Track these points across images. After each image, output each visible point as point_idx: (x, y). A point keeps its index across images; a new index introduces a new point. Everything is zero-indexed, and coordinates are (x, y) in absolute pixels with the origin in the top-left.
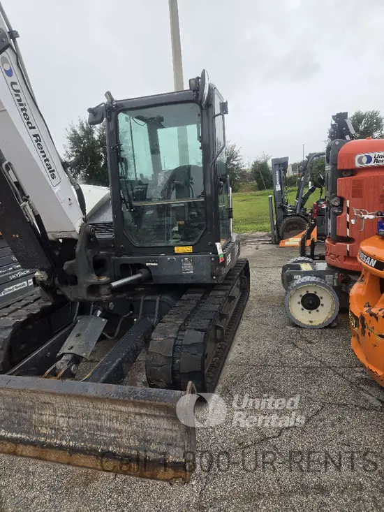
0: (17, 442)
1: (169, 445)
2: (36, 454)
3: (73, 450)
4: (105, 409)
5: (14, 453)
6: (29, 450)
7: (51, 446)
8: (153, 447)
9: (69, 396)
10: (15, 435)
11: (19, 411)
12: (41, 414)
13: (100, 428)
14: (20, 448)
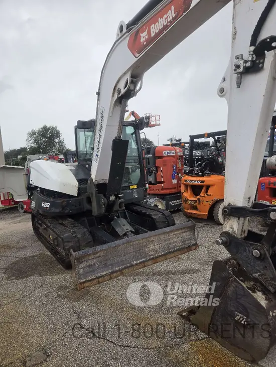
0: (143, 262)
1: (190, 240)
2: (154, 262)
3: (164, 255)
4: (172, 235)
5: (145, 266)
6: (150, 263)
7: (157, 257)
8: (187, 242)
9: (160, 234)
10: (140, 261)
11: (140, 250)
12: (149, 248)
13: (170, 244)
14: (146, 264)
